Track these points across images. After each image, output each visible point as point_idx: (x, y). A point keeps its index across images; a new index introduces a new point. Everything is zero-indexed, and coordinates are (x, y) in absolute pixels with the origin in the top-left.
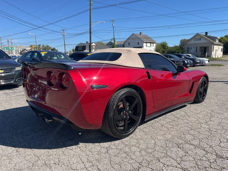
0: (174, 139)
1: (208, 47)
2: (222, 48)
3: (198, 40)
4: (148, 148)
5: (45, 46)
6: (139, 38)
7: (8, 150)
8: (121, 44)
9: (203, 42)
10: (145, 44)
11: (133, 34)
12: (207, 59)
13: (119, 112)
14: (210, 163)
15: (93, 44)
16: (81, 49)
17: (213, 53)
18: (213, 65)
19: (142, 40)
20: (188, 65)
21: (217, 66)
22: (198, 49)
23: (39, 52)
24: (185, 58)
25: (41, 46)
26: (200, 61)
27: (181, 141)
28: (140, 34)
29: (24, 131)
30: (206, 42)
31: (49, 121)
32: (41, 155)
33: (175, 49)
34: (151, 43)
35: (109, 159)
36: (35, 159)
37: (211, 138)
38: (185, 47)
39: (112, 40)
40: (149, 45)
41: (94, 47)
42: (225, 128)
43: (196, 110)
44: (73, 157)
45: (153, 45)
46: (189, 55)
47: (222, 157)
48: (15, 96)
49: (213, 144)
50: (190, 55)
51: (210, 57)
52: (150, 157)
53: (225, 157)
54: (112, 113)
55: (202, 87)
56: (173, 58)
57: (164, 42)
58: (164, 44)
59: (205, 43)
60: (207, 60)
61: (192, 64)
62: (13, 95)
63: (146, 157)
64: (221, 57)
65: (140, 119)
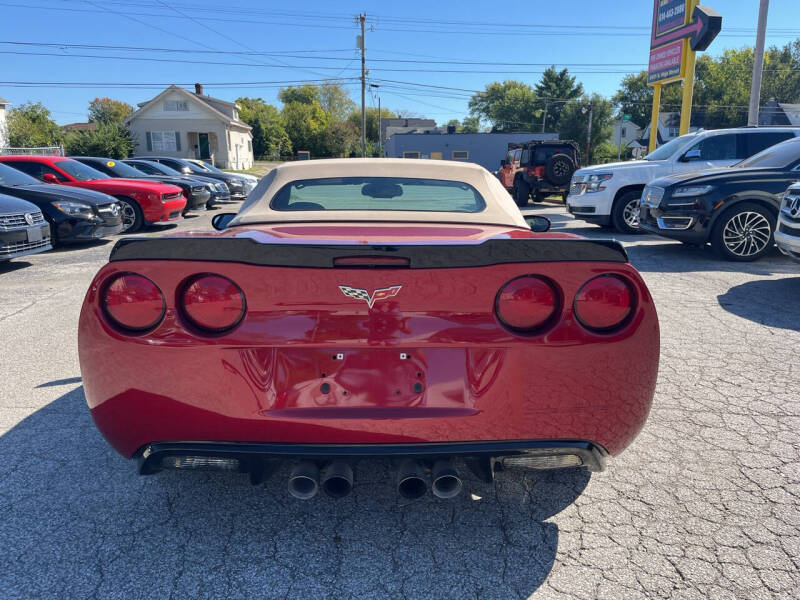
1: (214, 136)
2: (250, 139)
3: (178, 109)
9: (196, 118)
17: (231, 156)
22: (184, 141)
24: (198, 173)
30: (204, 116)
38: (137, 131)
57: (35, 104)
58: (34, 111)
59: (204, 120)
64: (250, 169)
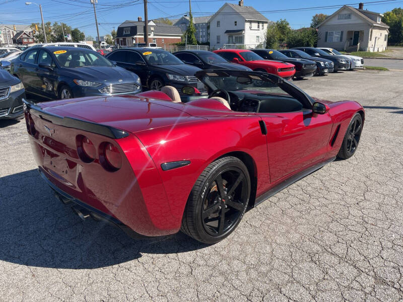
0: (303, 241)
1: (362, 32)
2: (387, 34)
3: (345, 19)
4: (260, 263)
5: (59, 24)
6: (237, 14)
7: (16, 272)
8: (203, 24)
10: (247, 25)
11: (226, 5)
12: (360, 58)
13: (211, 200)
14: (366, 294)
15: (151, 23)
16: (129, 33)
17: (371, 43)
18: (370, 69)
19: (243, 16)
20: (326, 71)
21: (376, 71)
22: (345, 36)
23: (51, 51)
24: (322, 56)
25: (51, 25)
26: (347, 62)
27: (316, 248)
28: (240, 5)
29: (40, 229)
31: (85, 217)
32: (77, 283)
33: (302, 34)
34: (259, 22)
35: (196, 287)
36: (66, 292)
37: (367, 238)
38: (322, 31)
39: (186, 15)
40: (255, 25)
41: (152, 29)
42: (389, 216)
43: (339, 174)
44: (132, 286)
45: (263, 26)
46: (328, 49)
47: (384, 282)
48: (15, 145)
49: (370, 253)
50: (330, 50)
51: (365, 50)
52: (265, 282)
53: (390, 281)
54: (198, 207)
55: (352, 131)
56: (300, 57)
57: (283, 20)
58: (282, 24)
59: (358, 24)
60: (358, 60)
61: (332, 68)
62: (11, 143)
63: (257, 284)
64: (383, 52)
65: (246, 206)
